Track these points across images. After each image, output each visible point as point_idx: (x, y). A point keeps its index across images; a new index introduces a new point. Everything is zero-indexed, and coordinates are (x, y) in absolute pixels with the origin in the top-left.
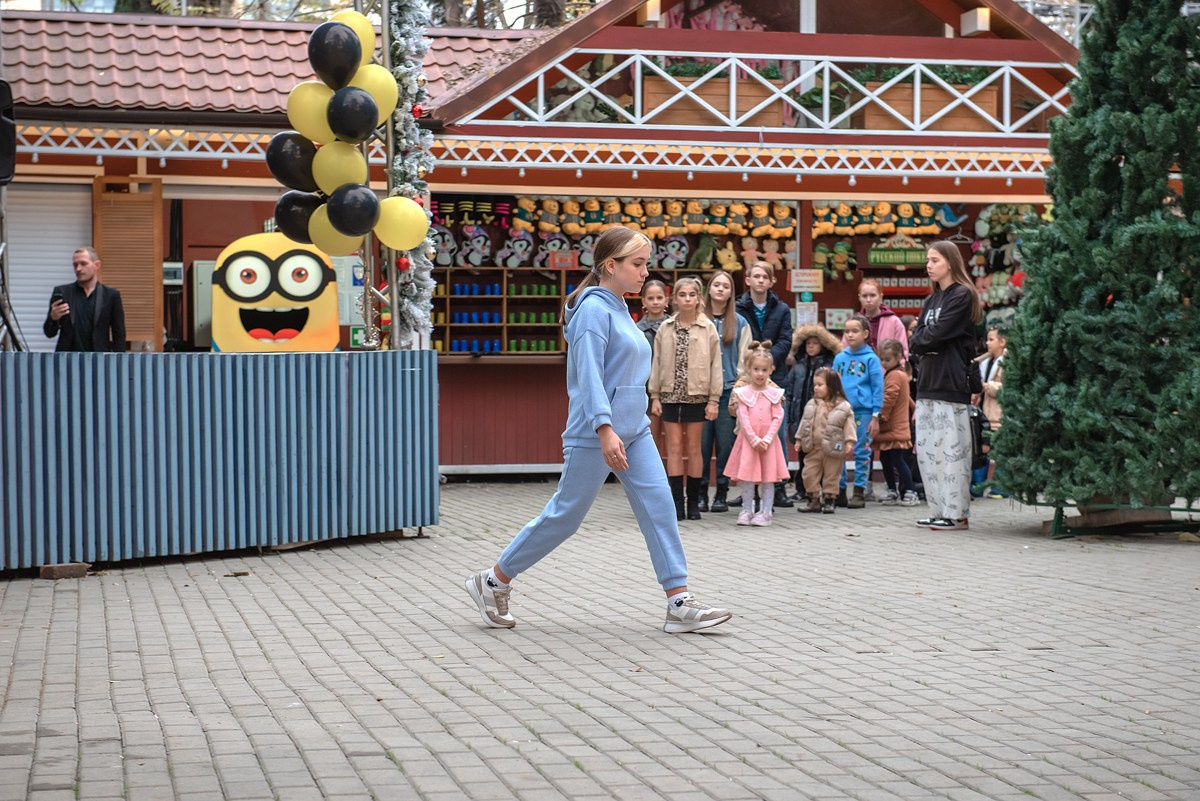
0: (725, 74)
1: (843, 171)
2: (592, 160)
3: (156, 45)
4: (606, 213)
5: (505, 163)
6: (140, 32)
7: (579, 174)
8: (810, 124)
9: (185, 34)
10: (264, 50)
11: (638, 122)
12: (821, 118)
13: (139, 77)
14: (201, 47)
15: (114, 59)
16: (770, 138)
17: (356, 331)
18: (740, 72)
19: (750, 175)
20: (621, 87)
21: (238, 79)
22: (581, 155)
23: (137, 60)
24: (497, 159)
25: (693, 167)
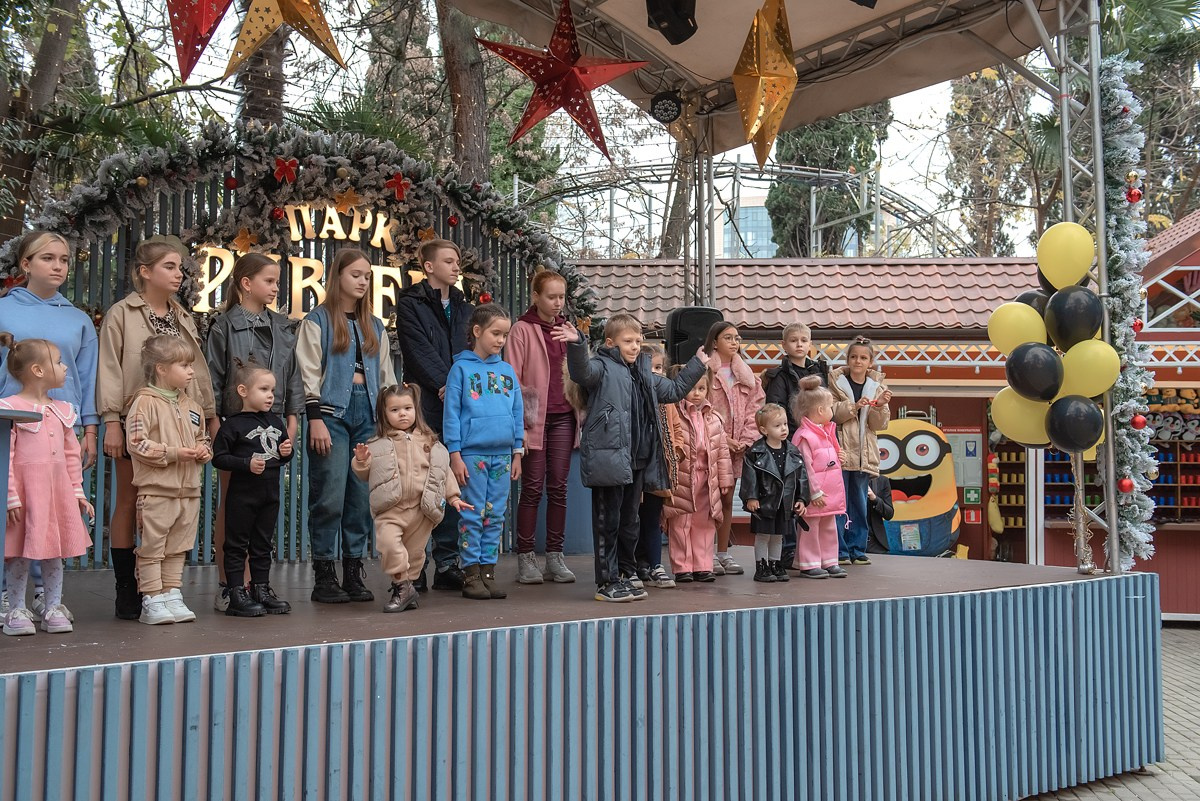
2: (1191, 359)
3: (824, 280)
4: (1164, 397)
6: (811, 271)
7: (1180, 371)
9: (845, 271)
10: (907, 280)
13: (812, 304)
14: (858, 280)
15: (793, 291)
17: (968, 491)
21: (888, 303)
22: (1181, 355)
23: (810, 292)
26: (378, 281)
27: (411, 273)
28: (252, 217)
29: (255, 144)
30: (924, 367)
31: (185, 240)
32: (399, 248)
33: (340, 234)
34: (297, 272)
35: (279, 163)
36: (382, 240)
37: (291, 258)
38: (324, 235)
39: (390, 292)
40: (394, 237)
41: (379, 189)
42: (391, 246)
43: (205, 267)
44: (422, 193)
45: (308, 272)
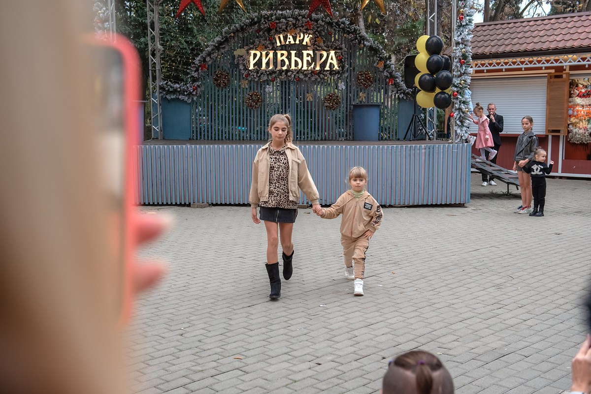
3: (586, 23)
13: (567, 37)
15: (564, 31)
23: (572, 30)
26: (305, 55)
27: (316, 52)
28: (264, 40)
29: (265, 18)
31: (246, 49)
32: (312, 44)
33: (293, 42)
34: (279, 55)
35: (271, 23)
36: (307, 42)
37: (277, 51)
38: (287, 43)
39: (309, 58)
40: (310, 41)
41: (303, 26)
42: (309, 44)
43: (252, 57)
44: (318, 26)
45: (282, 55)
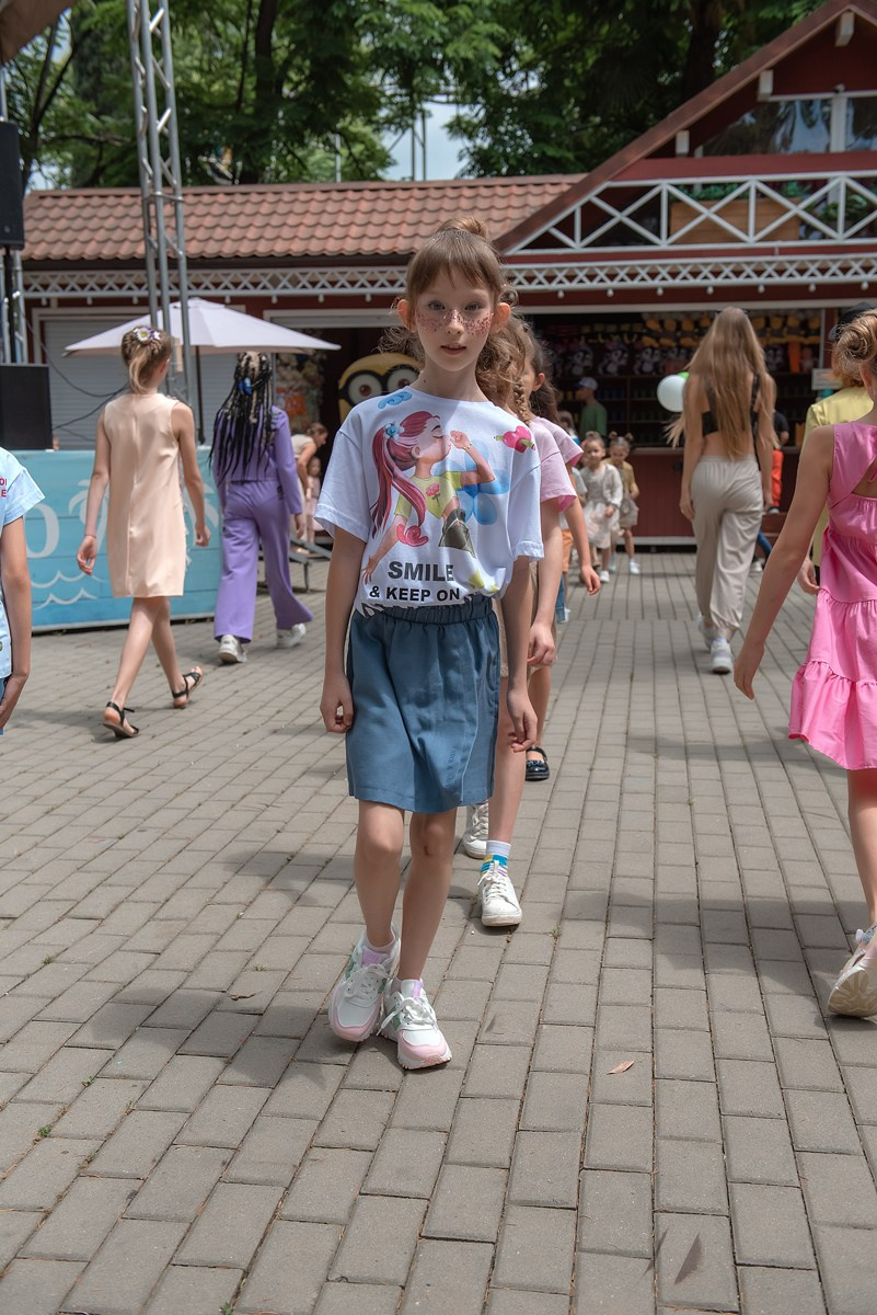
0: (745, 196)
1: (856, 279)
2: (623, 280)
5: (547, 286)
6: (289, 198)
7: (610, 293)
8: (824, 236)
9: (323, 197)
11: (663, 244)
12: (835, 228)
13: (268, 231)
14: (328, 206)
15: (257, 219)
16: (784, 251)
18: (760, 194)
19: (766, 287)
20: (649, 214)
21: (343, 229)
22: (612, 277)
24: (540, 283)
25: (713, 281)
30: (363, 296)
